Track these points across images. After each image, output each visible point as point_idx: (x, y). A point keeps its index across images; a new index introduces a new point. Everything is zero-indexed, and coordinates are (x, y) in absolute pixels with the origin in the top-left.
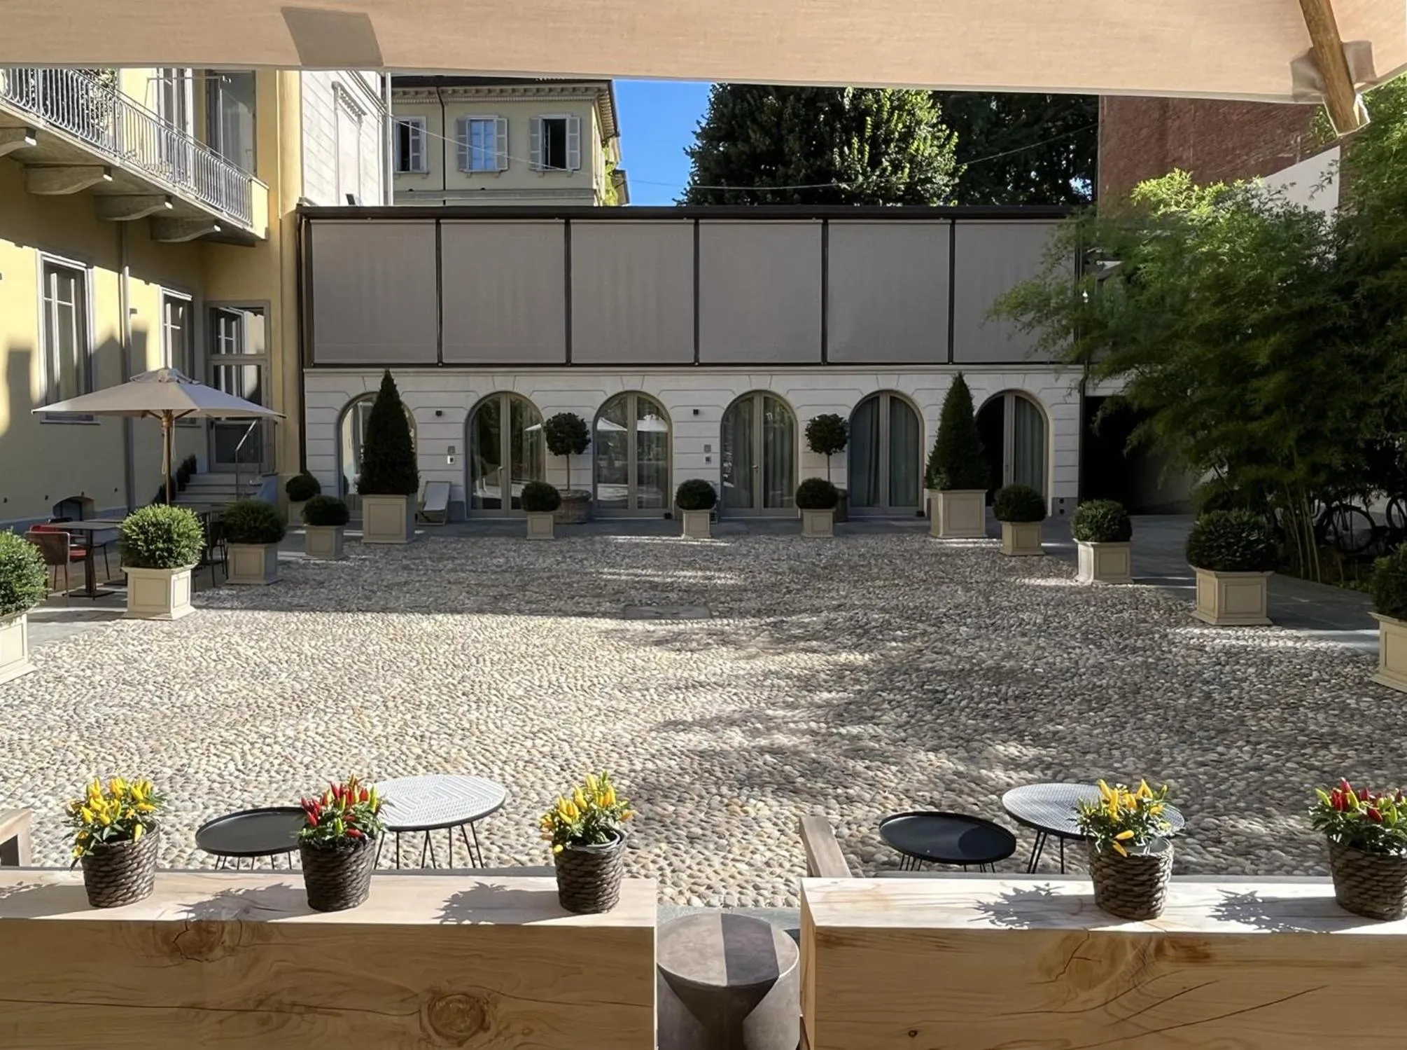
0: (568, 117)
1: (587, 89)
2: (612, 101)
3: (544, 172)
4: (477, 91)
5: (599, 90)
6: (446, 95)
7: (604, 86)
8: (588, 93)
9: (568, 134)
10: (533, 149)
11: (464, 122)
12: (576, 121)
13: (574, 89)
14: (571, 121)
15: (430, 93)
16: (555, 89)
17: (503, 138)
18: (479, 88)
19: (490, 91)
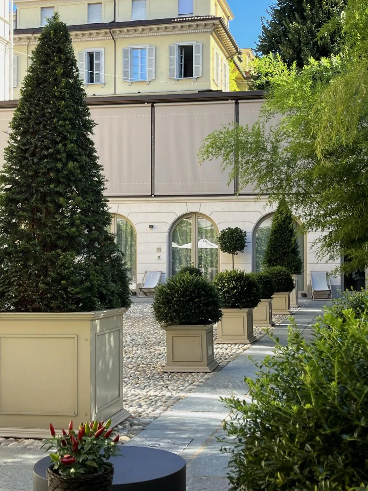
0: (194, 44)
1: (206, 25)
2: (226, 31)
3: (178, 80)
4: (143, 30)
5: (214, 24)
6: (116, 34)
7: (217, 22)
8: (207, 27)
9: (194, 55)
10: (170, 65)
11: (128, 50)
12: (199, 46)
13: (197, 25)
14: (196, 46)
15: (106, 33)
16: (185, 26)
17: (152, 60)
18: (136, 28)
19: (158, 29)
